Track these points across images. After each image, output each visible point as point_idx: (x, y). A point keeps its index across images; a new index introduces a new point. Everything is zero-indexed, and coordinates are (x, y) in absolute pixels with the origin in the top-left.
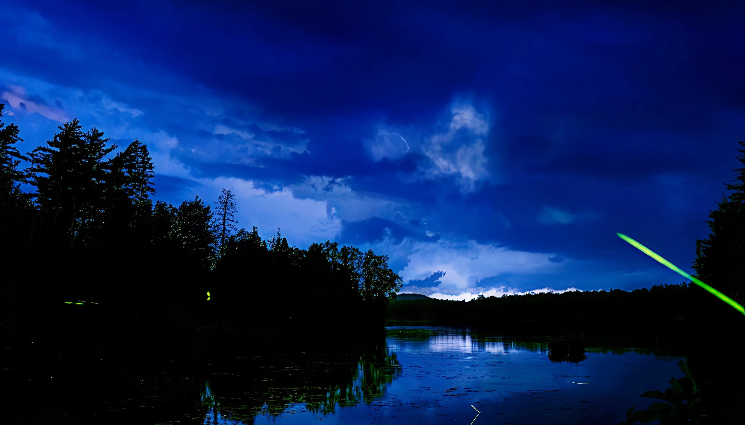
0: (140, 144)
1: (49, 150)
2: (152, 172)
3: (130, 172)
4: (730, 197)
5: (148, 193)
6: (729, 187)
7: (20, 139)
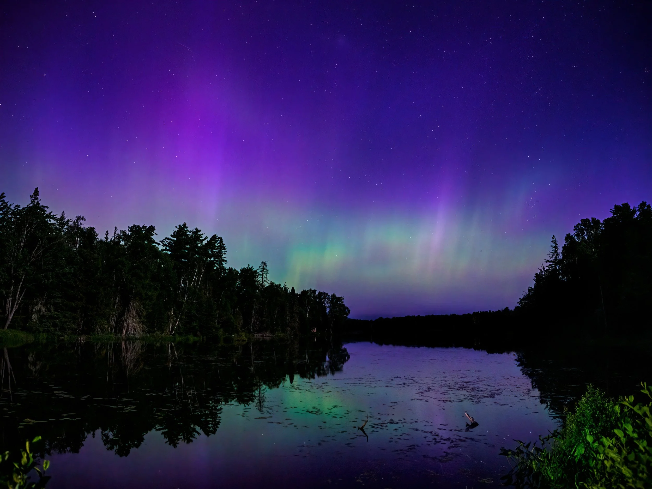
0: (217, 236)
1: (171, 239)
2: (225, 251)
3: (212, 251)
4: (547, 266)
5: (223, 263)
6: (548, 261)
7: (155, 233)
